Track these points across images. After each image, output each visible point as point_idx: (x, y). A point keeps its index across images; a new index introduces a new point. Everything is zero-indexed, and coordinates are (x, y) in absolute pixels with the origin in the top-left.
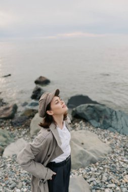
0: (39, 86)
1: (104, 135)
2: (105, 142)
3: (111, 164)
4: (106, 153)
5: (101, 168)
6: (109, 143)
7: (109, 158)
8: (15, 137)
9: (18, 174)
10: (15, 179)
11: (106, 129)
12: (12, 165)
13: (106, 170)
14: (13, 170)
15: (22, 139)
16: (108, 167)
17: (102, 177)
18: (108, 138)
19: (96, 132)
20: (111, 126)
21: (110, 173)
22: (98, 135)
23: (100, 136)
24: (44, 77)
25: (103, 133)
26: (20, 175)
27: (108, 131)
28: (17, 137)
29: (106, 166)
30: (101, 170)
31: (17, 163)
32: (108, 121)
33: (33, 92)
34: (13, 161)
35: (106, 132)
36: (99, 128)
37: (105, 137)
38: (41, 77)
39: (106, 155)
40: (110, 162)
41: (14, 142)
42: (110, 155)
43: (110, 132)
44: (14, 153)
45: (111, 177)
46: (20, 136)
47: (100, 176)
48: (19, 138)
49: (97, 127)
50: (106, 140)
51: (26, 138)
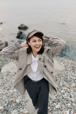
0: (21, 31)
1: (61, 60)
2: (61, 64)
3: (65, 77)
4: (62, 71)
5: (59, 79)
6: (64, 65)
7: (64, 73)
8: (7, 61)
9: (11, 82)
10: (9, 85)
11: (62, 57)
12: (7, 77)
13: (62, 80)
14: (8, 80)
15: (12, 62)
16: (63, 78)
17: (59, 84)
18: (63, 62)
19: (56, 59)
20: (65, 55)
21: (64, 82)
22: (58, 60)
23: (58, 61)
24: (23, 25)
25: (60, 59)
26: (12, 83)
27: (64, 58)
28: (9, 61)
29: (62, 78)
30: (59, 80)
31: (10, 76)
32: (64, 52)
33: (18, 34)
34: (7, 75)
35: (62, 58)
36: (58, 57)
37: (62, 62)
38: (22, 25)
39: (62, 72)
40: (64, 75)
41: (7, 64)
42: (65, 71)
43: (65, 59)
44: (8, 71)
45: (64, 84)
46: (10, 61)
47: (59, 83)
48: (10, 62)
49: (57, 56)
50: (62, 63)
51: (14, 62)
